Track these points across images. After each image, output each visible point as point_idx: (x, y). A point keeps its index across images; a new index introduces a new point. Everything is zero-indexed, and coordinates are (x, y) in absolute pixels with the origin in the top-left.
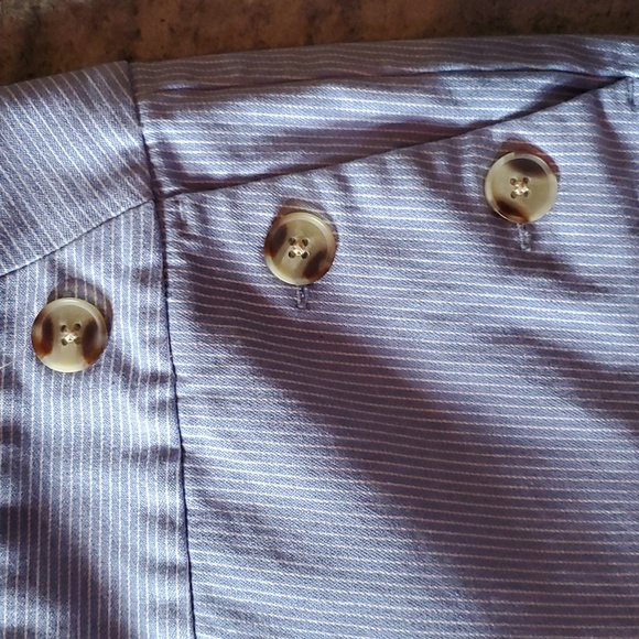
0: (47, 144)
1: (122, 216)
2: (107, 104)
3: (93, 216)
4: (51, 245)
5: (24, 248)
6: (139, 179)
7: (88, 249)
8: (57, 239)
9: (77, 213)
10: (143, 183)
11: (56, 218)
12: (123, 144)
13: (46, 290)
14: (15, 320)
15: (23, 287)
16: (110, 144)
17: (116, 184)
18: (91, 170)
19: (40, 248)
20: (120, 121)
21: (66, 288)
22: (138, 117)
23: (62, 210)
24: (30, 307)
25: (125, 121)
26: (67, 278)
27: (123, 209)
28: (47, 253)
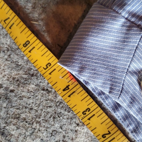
0: (99, 43)
1: (140, 43)
2: (106, 17)
3: (130, 50)
4: (125, 68)
5: (119, 76)
6: (135, 29)
7: (138, 60)
8: (126, 65)
9: (125, 53)
10: (137, 29)
11: (119, 60)
12: (120, 23)
13: (135, 81)
14: (134, 96)
15: (128, 86)
16: (117, 27)
17: (129, 36)
18: (117, 39)
19: (123, 72)
20: (114, 18)
21: (140, 75)
22: (117, 13)
23: (120, 56)
24: (135, 89)
25: (116, 17)
26: (137, 73)
27: (138, 41)
28: (126, 71)
